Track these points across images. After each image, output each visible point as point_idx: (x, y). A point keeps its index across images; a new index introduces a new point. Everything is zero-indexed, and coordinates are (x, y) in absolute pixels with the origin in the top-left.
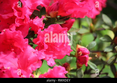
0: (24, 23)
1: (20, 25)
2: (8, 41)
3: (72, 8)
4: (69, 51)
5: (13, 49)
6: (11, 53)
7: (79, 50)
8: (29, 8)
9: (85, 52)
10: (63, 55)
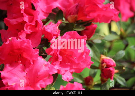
0: (37, 29)
1: (31, 31)
2: (16, 51)
3: (94, 11)
4: (89, 63)
5: (20, 62)
6: (19, 65)
7: (103, 61)
8: (43, 12)
9: (109, 64)
10: (82, 68)
